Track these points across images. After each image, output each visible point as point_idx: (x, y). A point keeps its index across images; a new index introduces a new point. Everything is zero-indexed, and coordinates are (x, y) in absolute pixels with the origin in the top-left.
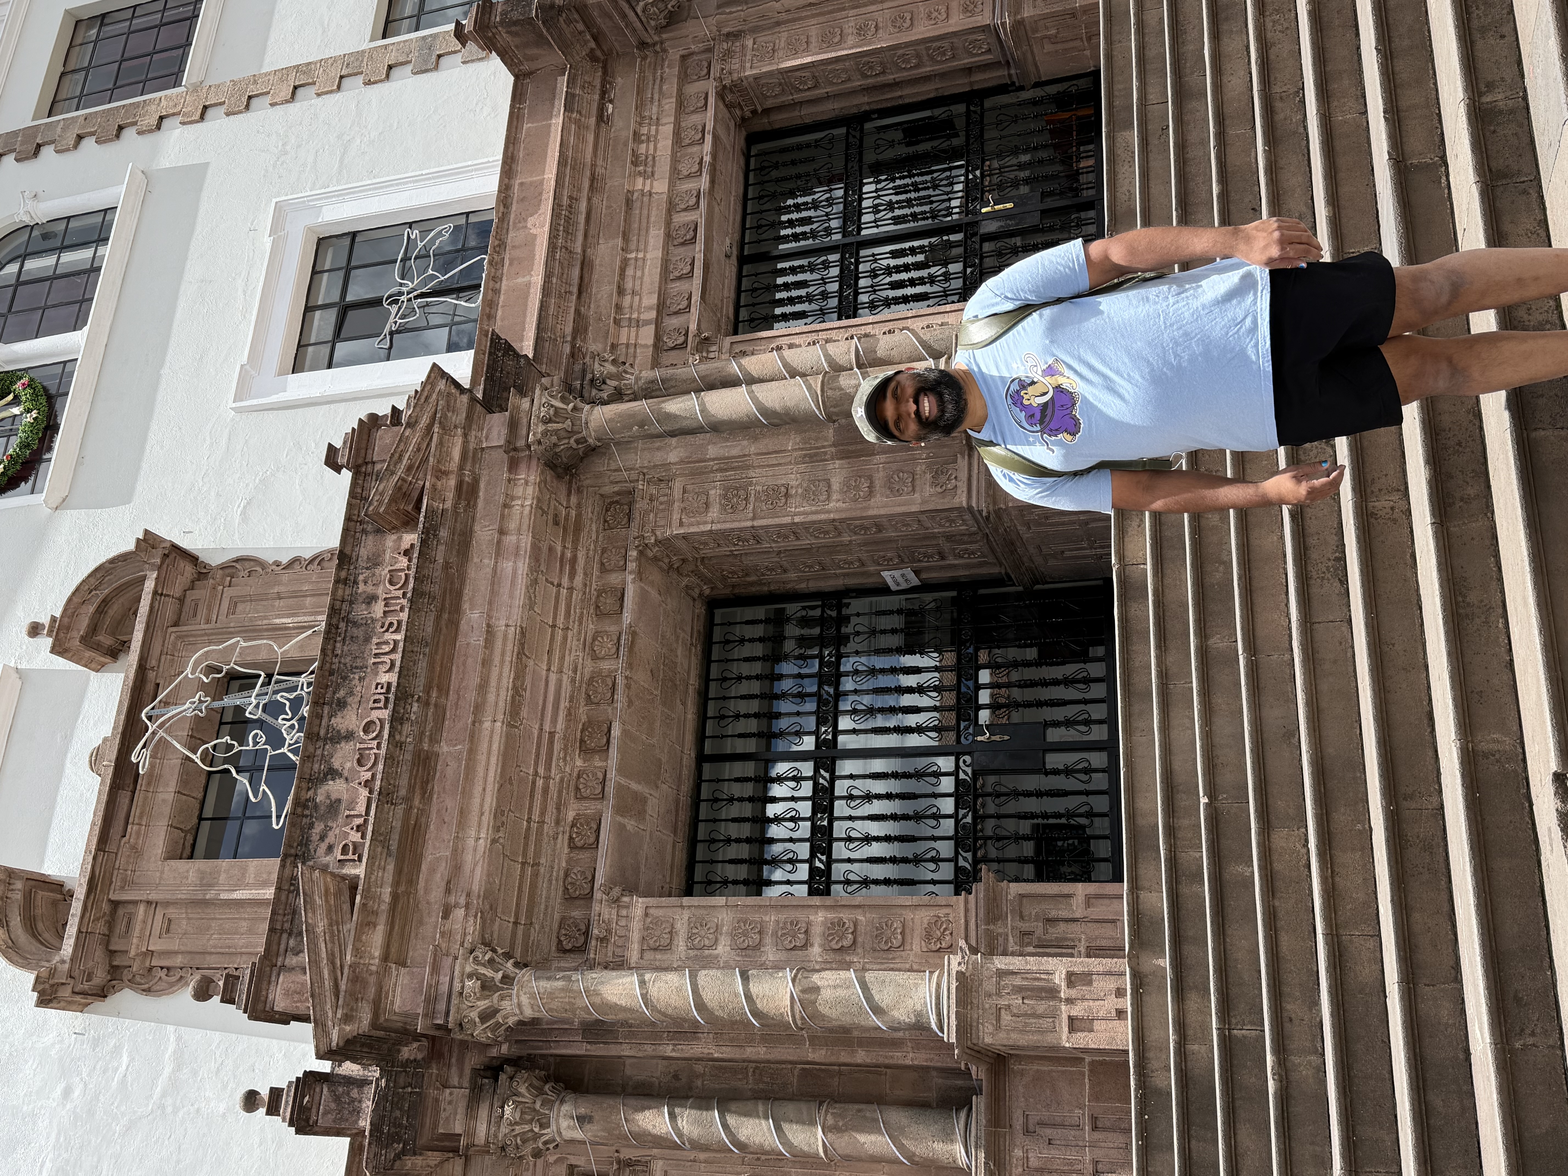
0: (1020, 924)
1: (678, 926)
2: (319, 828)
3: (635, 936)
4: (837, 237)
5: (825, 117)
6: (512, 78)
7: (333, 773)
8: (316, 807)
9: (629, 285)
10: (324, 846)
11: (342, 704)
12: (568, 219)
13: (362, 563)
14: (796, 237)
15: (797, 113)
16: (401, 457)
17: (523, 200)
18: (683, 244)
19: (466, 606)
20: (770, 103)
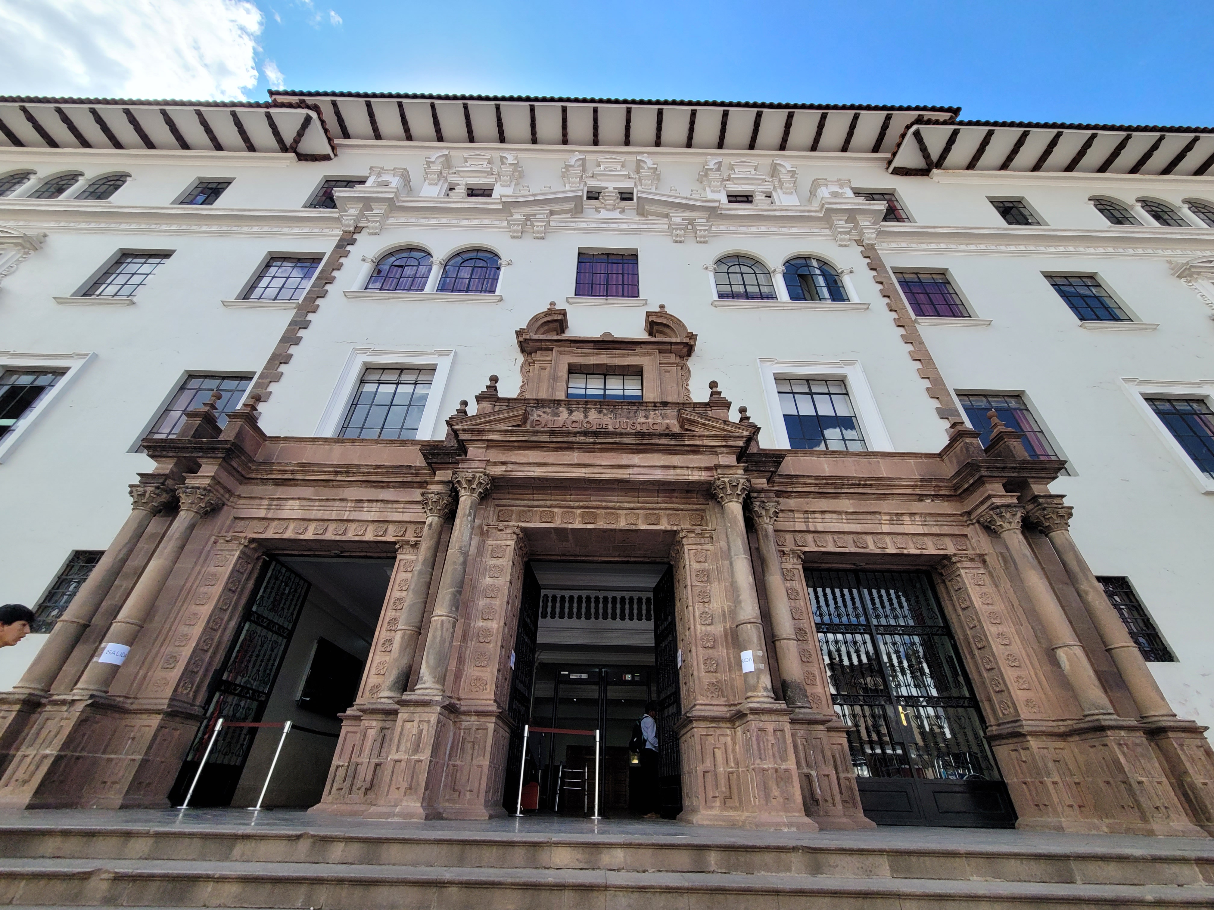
0: (474, 729)
1: (501, 560)
2: (548, 410)
3: (498, 542)
4: (875, 622)
5: (947, 613)
6: (938, 452)
7: (571, 412)
8: (557, 408)
9: (827, 516)
10: (540, 413)
11: (600, 412)
12: (859, 485)
13: (663, 412)
14: (872, 600)
15: (946, 598)
16: (709, 420)
17: (870, 463)
18: (854, 542)
19: (641, 455)
20: (949, 584)
